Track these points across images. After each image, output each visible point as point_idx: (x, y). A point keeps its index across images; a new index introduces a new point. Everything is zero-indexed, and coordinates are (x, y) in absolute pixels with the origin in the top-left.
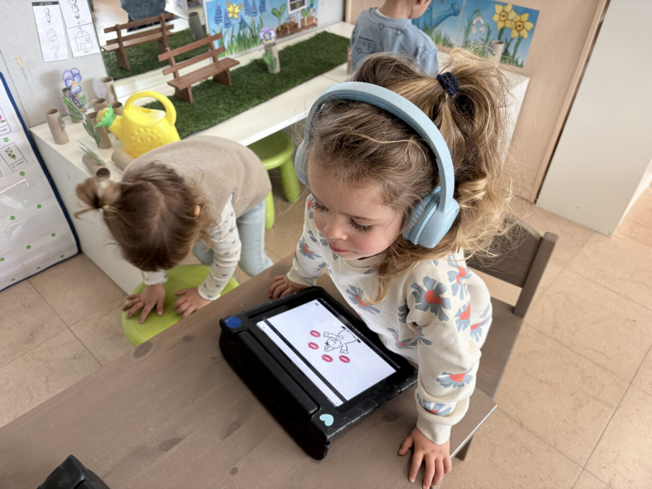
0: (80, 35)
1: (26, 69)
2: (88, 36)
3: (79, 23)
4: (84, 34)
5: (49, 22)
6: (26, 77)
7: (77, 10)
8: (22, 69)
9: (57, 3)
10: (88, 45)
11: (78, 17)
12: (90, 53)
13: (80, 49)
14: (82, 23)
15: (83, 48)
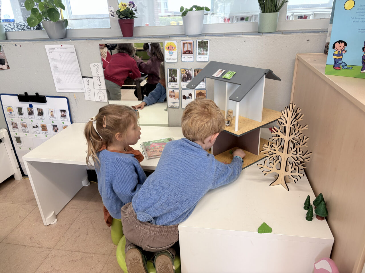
0: (100, 93)
1: (77, 100)
2: (104, 94)
3: (100, 88)
4: (102, 93)
5: (88, 85)
6: (76, 103)
7: (100, 82)
8: (75, 100)
9: (92, 78)
10: (103, 98)
11: (100, 85)
12: (103, 101)
13: (99, 98)
14: (101, 88)
15: (100, 98)
